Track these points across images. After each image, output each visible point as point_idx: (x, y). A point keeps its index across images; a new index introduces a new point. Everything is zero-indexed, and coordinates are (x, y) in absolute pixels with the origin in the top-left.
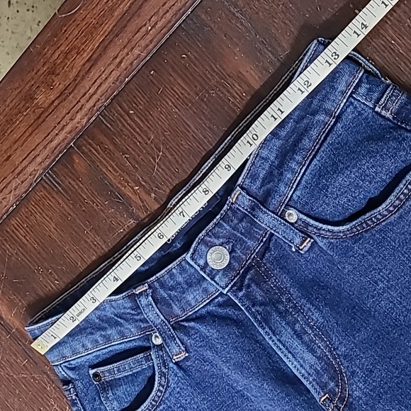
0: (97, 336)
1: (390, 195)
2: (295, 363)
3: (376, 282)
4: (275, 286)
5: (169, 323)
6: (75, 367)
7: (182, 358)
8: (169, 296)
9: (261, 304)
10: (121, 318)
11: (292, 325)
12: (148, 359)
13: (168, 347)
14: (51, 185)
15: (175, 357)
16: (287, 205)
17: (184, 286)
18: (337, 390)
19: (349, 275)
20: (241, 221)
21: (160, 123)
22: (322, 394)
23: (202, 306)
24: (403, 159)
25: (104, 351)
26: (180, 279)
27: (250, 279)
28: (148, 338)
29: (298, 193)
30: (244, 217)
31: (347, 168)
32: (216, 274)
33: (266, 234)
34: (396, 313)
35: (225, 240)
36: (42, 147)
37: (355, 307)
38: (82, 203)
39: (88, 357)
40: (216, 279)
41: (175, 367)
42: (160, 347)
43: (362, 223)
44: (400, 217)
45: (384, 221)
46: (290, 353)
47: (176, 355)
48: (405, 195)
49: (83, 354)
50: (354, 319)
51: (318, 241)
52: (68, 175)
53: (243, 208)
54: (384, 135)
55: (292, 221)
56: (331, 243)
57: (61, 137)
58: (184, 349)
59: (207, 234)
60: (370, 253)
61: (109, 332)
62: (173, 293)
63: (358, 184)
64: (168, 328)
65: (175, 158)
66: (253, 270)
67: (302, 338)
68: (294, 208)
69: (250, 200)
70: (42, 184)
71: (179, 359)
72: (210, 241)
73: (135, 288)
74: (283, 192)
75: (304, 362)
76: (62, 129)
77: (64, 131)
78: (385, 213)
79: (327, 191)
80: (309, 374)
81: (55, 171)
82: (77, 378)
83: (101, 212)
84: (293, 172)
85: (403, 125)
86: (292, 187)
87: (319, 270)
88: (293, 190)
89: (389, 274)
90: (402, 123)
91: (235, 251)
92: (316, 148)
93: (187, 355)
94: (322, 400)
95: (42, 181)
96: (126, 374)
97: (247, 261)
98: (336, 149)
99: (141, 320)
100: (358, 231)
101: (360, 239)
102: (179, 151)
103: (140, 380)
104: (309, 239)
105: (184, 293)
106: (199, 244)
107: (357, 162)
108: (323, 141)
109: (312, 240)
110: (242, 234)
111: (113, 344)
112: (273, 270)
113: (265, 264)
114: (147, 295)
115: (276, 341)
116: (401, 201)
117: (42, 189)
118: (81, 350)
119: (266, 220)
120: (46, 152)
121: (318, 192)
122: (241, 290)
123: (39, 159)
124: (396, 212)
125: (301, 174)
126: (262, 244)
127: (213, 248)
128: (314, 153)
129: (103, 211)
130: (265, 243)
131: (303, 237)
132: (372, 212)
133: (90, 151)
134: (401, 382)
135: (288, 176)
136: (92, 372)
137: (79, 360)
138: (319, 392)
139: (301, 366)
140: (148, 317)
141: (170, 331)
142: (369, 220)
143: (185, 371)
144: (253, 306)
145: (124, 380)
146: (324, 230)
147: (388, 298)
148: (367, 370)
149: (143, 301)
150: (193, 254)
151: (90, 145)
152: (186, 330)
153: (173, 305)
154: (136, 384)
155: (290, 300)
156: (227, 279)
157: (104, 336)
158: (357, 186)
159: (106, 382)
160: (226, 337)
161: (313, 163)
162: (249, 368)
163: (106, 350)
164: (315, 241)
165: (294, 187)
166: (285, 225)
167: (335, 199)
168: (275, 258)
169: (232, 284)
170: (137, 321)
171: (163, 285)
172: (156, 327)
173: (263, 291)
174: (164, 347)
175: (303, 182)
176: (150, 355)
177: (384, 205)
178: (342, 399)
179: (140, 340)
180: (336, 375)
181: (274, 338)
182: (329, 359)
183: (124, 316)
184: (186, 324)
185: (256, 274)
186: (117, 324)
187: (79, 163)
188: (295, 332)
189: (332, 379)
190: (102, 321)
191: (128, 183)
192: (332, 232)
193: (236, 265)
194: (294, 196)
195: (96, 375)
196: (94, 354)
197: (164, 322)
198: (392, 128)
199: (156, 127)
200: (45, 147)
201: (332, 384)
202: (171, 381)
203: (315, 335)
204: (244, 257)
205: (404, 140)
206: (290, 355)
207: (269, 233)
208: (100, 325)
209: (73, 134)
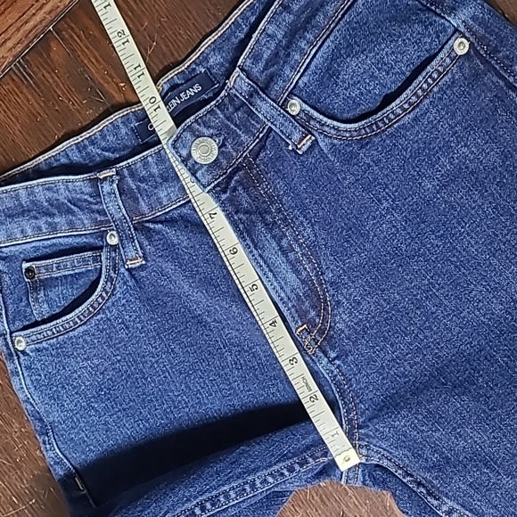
0: (42, 222)
1: (407, 88)
2: (275, 284)
3: (379, 200)
4: (265, 193)
5: (131, 221)
6: (6, 257)
7: (138, 265)
8: (138, 187)
9: (246, 212)
10: (75, 205)
11: (278, 239)
12: (97, 259)
13: (123, 248)
14: (21, 77)
15: (129, 262)
16: (291, 93)
17: (159, 180)
18: (317, 320)
19: (350, 188)
20: (237, 110)
21: (157, 7)
22: (300, 324)
23: (174, 206)
24: (427, 47)
25: (46, 242)
26: (155, 170)
27: (237, 181)
28: (102, 235)
29: (305, 79)
30: (242, 106)
31: (362, 52)
32: (199, 169)
33: (264, 128)
34: (398, 241)
35: (215, 132)
36: (14, 30)
37: (351, 229)
38: (57, 101)
39: (24, 247)
40: (198, 175)
41: (126, 274)
42: (114, 248)
43: (372, 124)
44: (416, 119)
45: (396, 122)
46: (271, 271)
47: (131, 260)
48: (423, 90)
49: (20, 242)
50: (348, 242)
51: (319, 140)
52: (42, 65)
53: (241, 94)
54: (410, 17)
55: (294, 114)
56: (334, 145)
57: (38, 18)
58: (142, 255)
59: (196, 121)
60: (377, 163)
61: (57, 220)
62: (143, 185)
63: (373, 73)
64: (129, 226)
65: (171, 50)
66: (243, 172)
67: (287, 256)
68: (299, 97)
69: (249, 84)
70: (10, 76)
71: (133, 266)
72: (198, 130)
73: (99, 172)
74: (288, 76)
75: (286, 283)
76: (41, 8)
77: (43, 11)
78: (399, 111)
79: (338, 78)
80: (289, 299)
81: (27, 61)
82: (6, 270)
83: (77, 114)
84: (303, 53)
85: (433, 8)
86: (299, 71)
87: (316, 179)
88: (299, 74)
89: (396, 191)
90: (432, 5)
91: (226, 145)
92: (332, 26)
93: (144, 262)
94: (299, 330)
95: (11, 72)
96: (66, 273)
97: (237, 160)
98: (354, 29)
99: (98, 212)
100: (367, 133)
101: (367, 144)
102: (176, 42)
103: (80, 282)
104: (310, 136)
105: (156, 188)
106: (184, 131)
107: (375, 46)
108: (340, 19)
109: (313, 138)
110: (236, 125)
111: (59, 235)
112: (267, 173)
113: (258, 166)
114: (113, 181)
115: (257, 256)
116: (418, 97)
117: (10, 82)
118: (18, 236)
119: (264, 107)
120: (19, 35)
121: (328, 79)
122: (225, 192)
123: (9, 44)
124: (412, 110)
125: (311, 56)
126: (258, 140)
127: (200, 139)
128: (328, 32)
129: (79, 113)
130: (260, 140)
131: (303, 133)
132: (385, 111)
133: (72, 37)
134: (391, 318)
135: (296, 57)
136: (25, 265)
137: (13, 249)
138: (297, 322)
139: (282, 288)
140: (107, 207)
141: (130, 230)
142: (380, 121)
143: (137, 282)
144: (236, 213)
145: (61, 281)
146: (328, 126)
147: (391, 222)
148: (355, 301)
149: (106, 187)
150: (175, 141)
151: (72, 29)
152: (148, 233)
153: (140, 200)
154: (75, 286)
155: (281, 211)
156: (210, 177)
157: (50, 224)
158: (372, 76)
159: (40, 280)
160: (198, 247)
161: (326, 44)
162: (218, 286)
163: (49, 242)
164: (316, 140)
165: (302, 71)
166: (284, 116)
167: (346, 89)
168: (271, 158)
169: (216, 183)
170: (93, 212)
171: (132, 175)
172: (114, 222)
173: (250, 197)
174: (119, 248)
175: (312, 66)
176: (100, 256)
177: (398, 101)
178: (321, 332)
179: (92, 237)
180: (319, 303)
181: (255, 252)
182: (314, 284)
183: (80, 203)
184: (152, 226)
185: (246, 178)
186: (69, 211)
187: (57, 51)
188: (280, 249)
189: (314, 307)
190: (52, 205)
191: (112, 78)
192: (337, 129)
193: (224, 162)
194: (300, 82)
195: (28, 270)
196: (33, 244)
197: (125, 218)
198: (419, 10)
199: (152, 11)
200: (18, 30)
201: (313, 313)
202: (118, 289)
203: (303, 255)
204: (234, 154)
205: (431, 24)
206: (270, 275)
207: (267, 127)
208: (48, 209)
209: (53, 15)
